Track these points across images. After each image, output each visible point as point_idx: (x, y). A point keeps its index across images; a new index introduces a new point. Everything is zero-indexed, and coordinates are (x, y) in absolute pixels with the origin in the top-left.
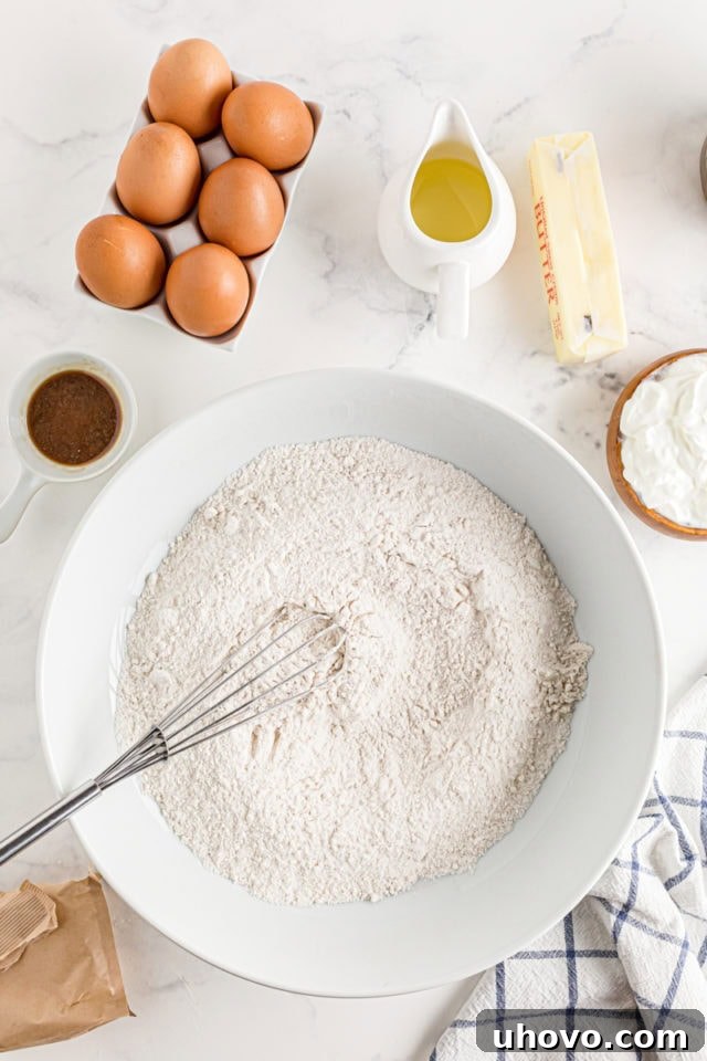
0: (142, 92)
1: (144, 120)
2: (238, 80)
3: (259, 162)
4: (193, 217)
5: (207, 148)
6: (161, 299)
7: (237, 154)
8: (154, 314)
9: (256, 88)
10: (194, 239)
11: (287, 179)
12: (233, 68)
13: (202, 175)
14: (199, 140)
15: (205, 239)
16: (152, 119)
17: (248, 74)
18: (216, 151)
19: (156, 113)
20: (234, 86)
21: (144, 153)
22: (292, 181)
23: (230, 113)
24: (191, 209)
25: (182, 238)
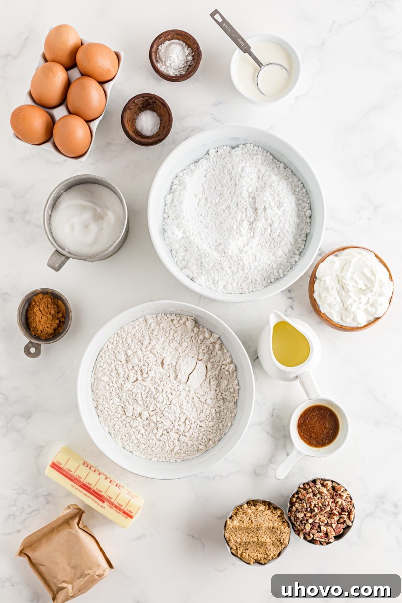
0: (42, 49)
1: (42, 61)
2: (84, 42)
3: (94, 79)
4: (65, 103)
5: (71, 72)
6: (52, 140)
7: (84, 75)
8: (48, 146)
9: (91, 45)
10: (65, 113)
11: (106, 86)
12: (81, 37)
13: (68, 84)
14: (68, 69)
15: (70, 112)
16: (46, 61)
17: (88, 39)
18: (75, 74)
19: (48, 58)
20: (82, 44)
21: (42, 76)
22: (108, 87)
23: (80, 57)
24: (63, 100)
25: (60, 112)
